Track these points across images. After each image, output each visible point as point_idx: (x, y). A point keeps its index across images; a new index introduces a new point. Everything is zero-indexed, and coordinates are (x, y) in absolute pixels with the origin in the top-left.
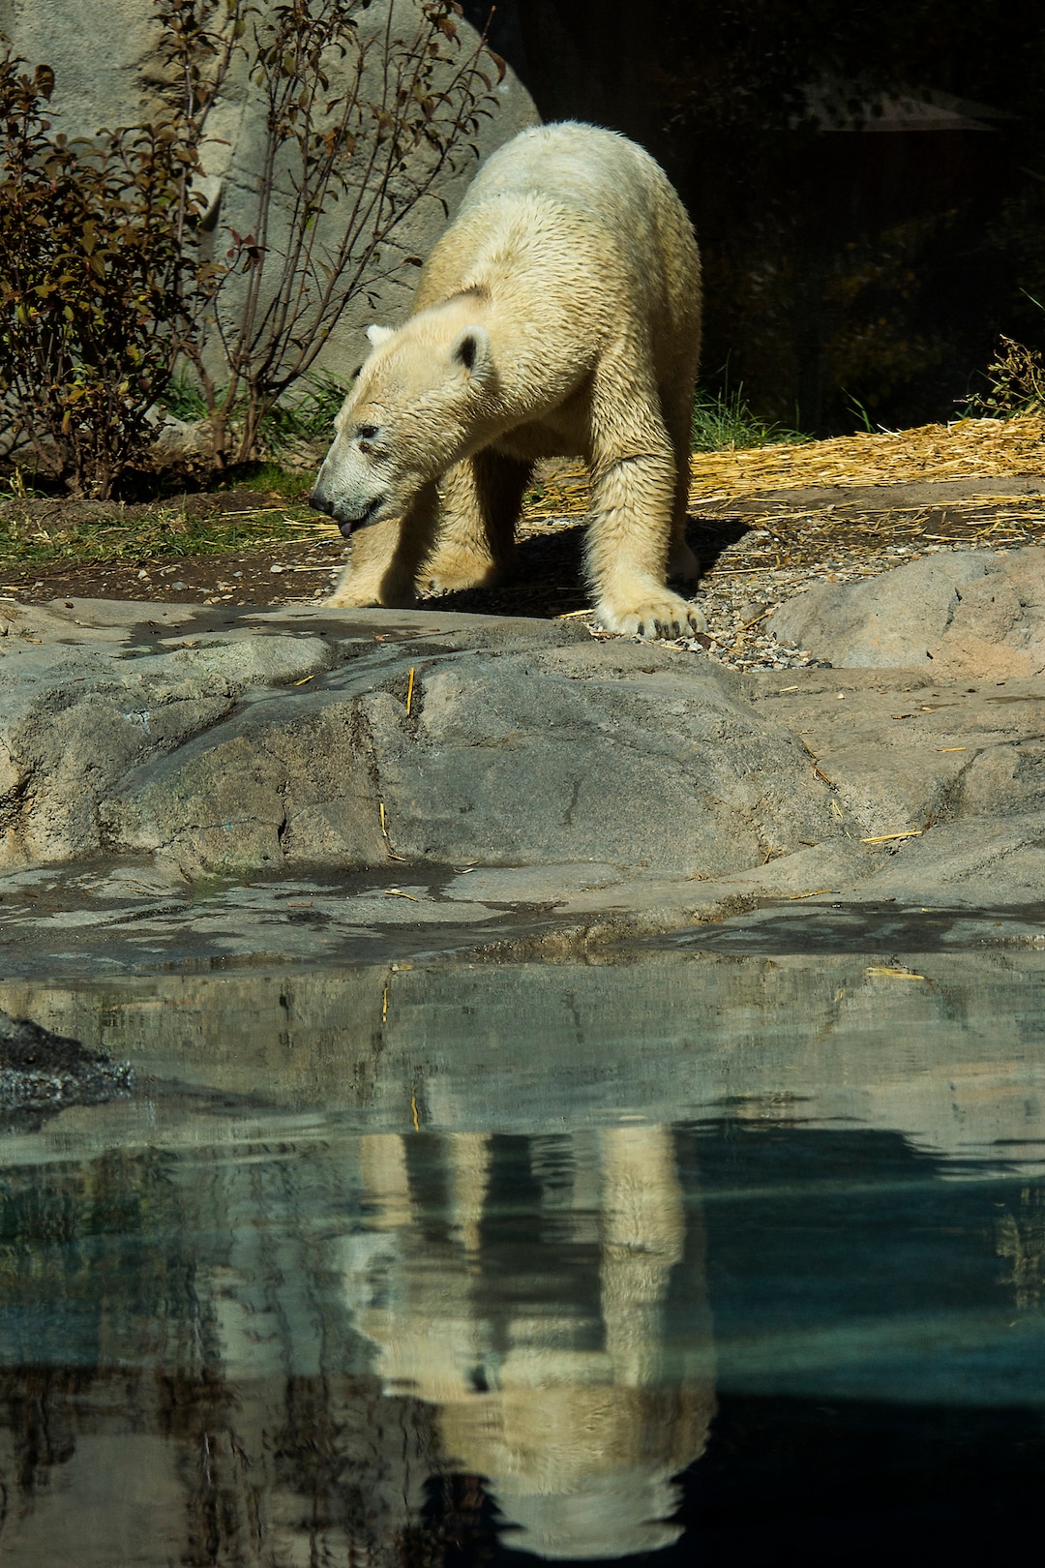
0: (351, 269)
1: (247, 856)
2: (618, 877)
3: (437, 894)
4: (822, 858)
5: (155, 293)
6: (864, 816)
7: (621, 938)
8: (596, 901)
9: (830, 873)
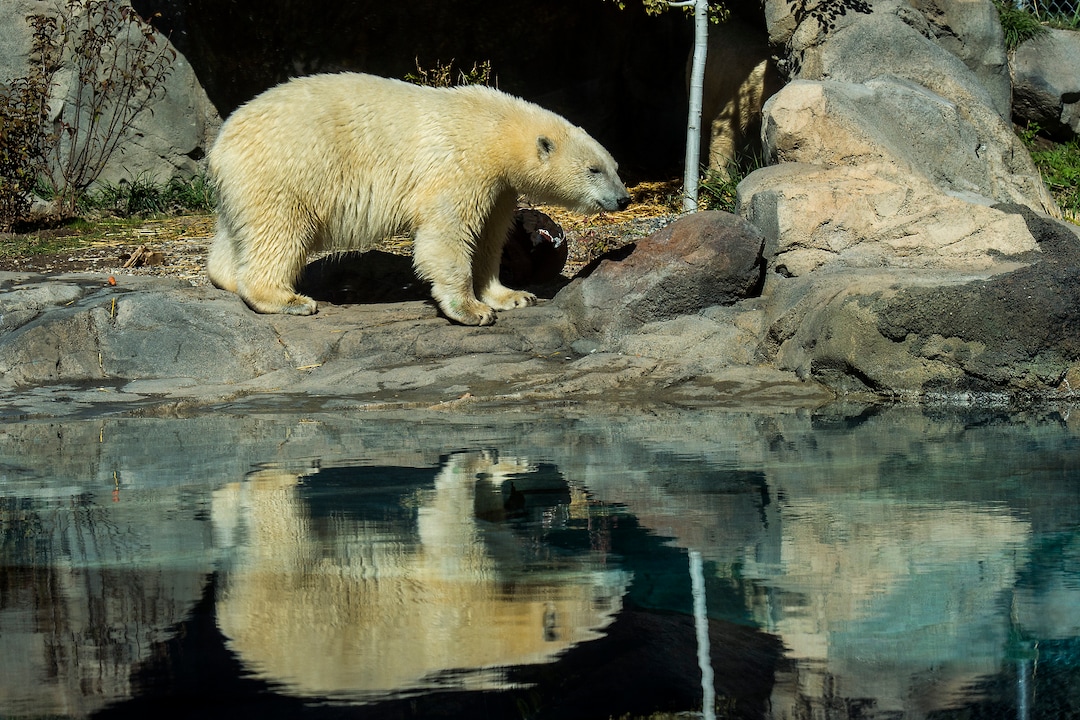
0: (114, 138)
1: (43, 374)
2: (196, 383)
3: (119, 390)
4: (280, 375)
5: (29, 146)
6: (298, 358)
7: (191, 407)
8: (184, 392)
9: (283, 381)
